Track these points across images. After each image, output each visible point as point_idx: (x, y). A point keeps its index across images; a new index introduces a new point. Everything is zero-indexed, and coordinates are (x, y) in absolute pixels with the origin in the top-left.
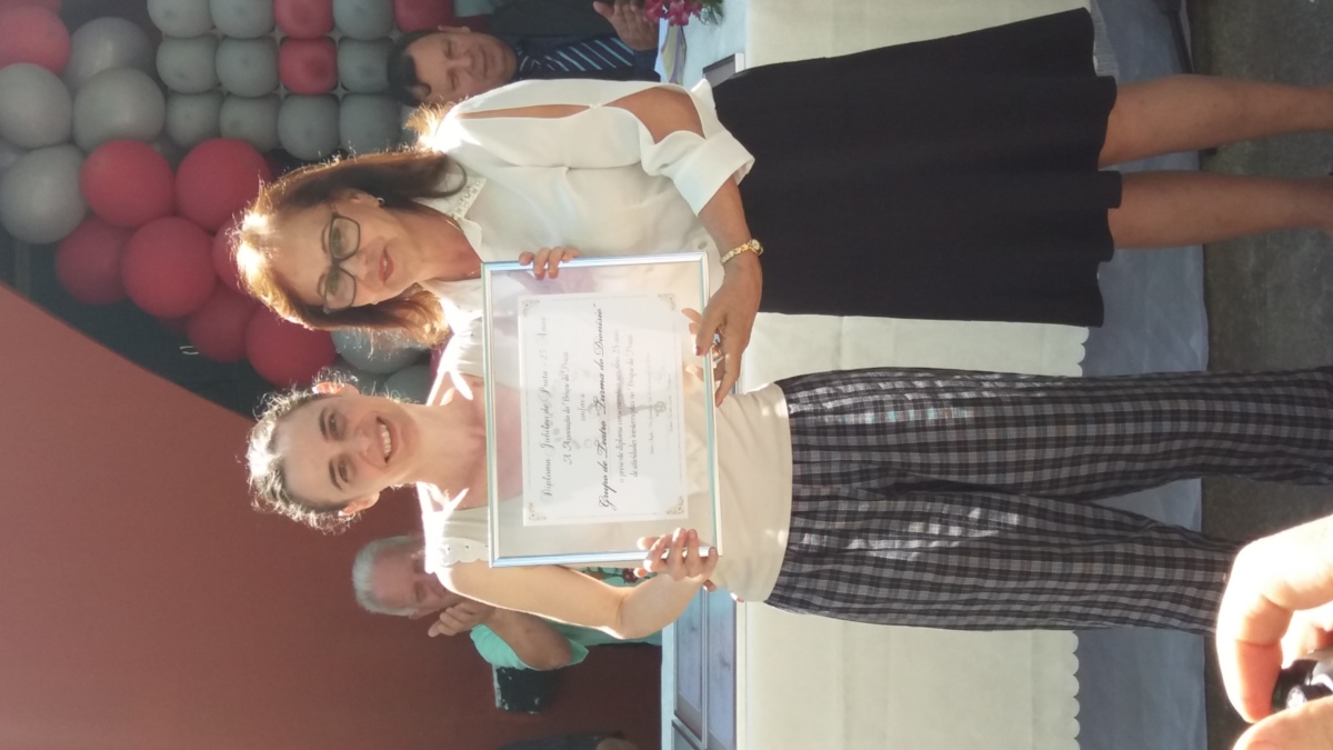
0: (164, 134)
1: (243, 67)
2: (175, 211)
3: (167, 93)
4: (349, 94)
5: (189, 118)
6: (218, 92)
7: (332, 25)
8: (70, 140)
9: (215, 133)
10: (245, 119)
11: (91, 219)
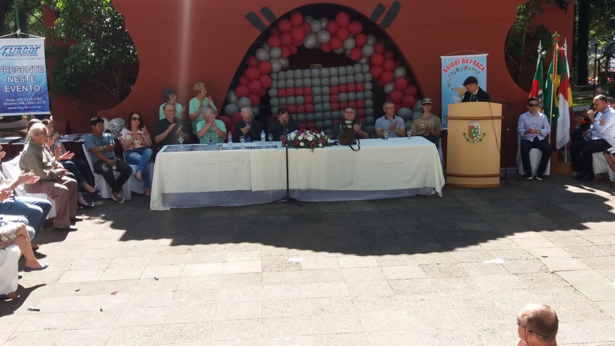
0: (272, 72)
1: (282, 84)
2: (261, 74)
3: (278, 73)
4: (279, 99)
5: (274, 76)
6: (278, 80)
7: (289, 96)
10: (275, 84)
11: (260, 62)
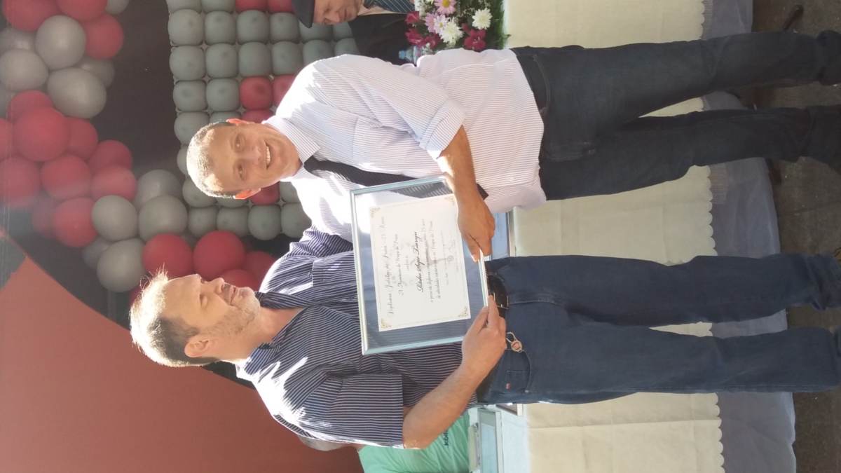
0: (187, 230)
4: (286, 203)
5: (200, 220)
6: (216, 206)
8: (137, 236)
9: (214, 228)
10: (230, 220)
